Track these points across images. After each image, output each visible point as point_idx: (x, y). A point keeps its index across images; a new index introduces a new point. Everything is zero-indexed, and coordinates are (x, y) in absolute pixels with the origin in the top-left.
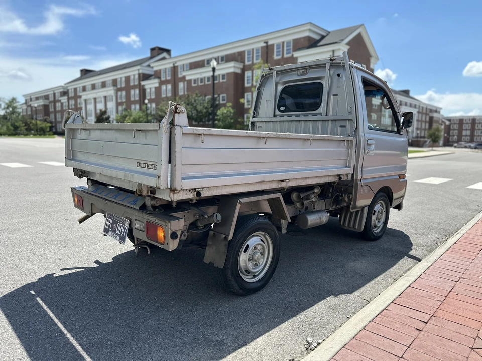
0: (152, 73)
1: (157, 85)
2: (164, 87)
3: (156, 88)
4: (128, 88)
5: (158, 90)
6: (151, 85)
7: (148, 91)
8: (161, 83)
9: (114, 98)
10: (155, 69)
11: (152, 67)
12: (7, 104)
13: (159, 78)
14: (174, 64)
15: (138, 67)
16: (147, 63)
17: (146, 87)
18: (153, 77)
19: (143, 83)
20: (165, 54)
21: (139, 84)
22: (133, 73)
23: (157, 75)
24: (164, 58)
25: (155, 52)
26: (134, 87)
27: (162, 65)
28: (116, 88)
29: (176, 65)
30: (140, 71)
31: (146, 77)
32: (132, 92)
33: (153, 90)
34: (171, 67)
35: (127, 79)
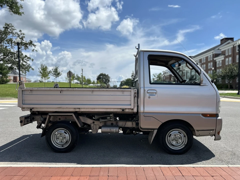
0: (221, 53)
1: (223, 59)
2: (227, 59)
3: (222, 60)
4: (207, 62)
5: (224, 61)
6: (219, 59)
7: (218, 63)
8: (226, 57)
10: (222, 50)
11: (221, 50)
12: (158, 76)
13: (225, 55)
14: (233, 46)
15: (213, 51)
16: (218, 48)
17: (217, 61)
18: (221, 55)
19: (215, 59)
20: (230, 41)
21: (213, 59)
22: (210, 54)
23: (223, 53)
24: (229, 43)
25: (223, 41)
26: (210, 62)
27: (227, 47)
28: (201, 63)
29: (235, 46)
30: (214, 53)
31: (217, 55)
32: (209, 64)
33: (221, 62)
34: (232, 48)
35: (207, 58)
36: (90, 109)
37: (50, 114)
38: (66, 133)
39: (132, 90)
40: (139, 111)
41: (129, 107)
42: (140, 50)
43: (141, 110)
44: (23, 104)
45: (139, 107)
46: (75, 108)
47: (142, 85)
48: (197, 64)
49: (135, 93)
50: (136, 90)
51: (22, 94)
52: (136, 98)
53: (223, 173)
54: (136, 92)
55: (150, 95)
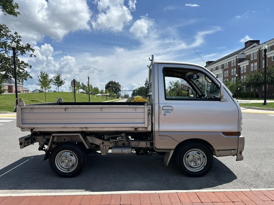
0: (245, 57)
1: (248, 64)
2: (252, 65)
3: (247, 66)
4: (230, 68)
6: (244, 65)
7: (242, 68)
8: (251, 62)
9: (222, 75)
10: (247, 54)
11: (245, 54)
13: (249, 59)
14: (259, 49)
15: (236, 55)
16: (242, 52)
17: (241, 66)
18: (246, 59)
19: (239, 64)
20: (255, 44)
21: (237, 65)
22: (233, 59)
23: (248, 58)
24: (255, 46)
25: (248, 44)
26: (233, 67)
27: (253, 51)
28: (223, 69)
30: (237, 58)
31: (241, 60)
32: (232, 70)
33: (245, 67)
34: (257, 51)
35: (230, 63)
36: (99, 128)
37: (53, 135)
38: (72, 156)
39: (146, 106)
40: (154, 130)
41: (143, 125)
42: (154, 62)
43: (156, 128)
44: (23, 124)
45: (154, 126)
46: (82, 128)
47: (156, 101)
48: (217, 78)
49: (149, 110)
50: (150, 106)
51: (22, 113)
52: (150, 116)
53: (245, 198)
54: (151, 109)
55: (165, 112)
